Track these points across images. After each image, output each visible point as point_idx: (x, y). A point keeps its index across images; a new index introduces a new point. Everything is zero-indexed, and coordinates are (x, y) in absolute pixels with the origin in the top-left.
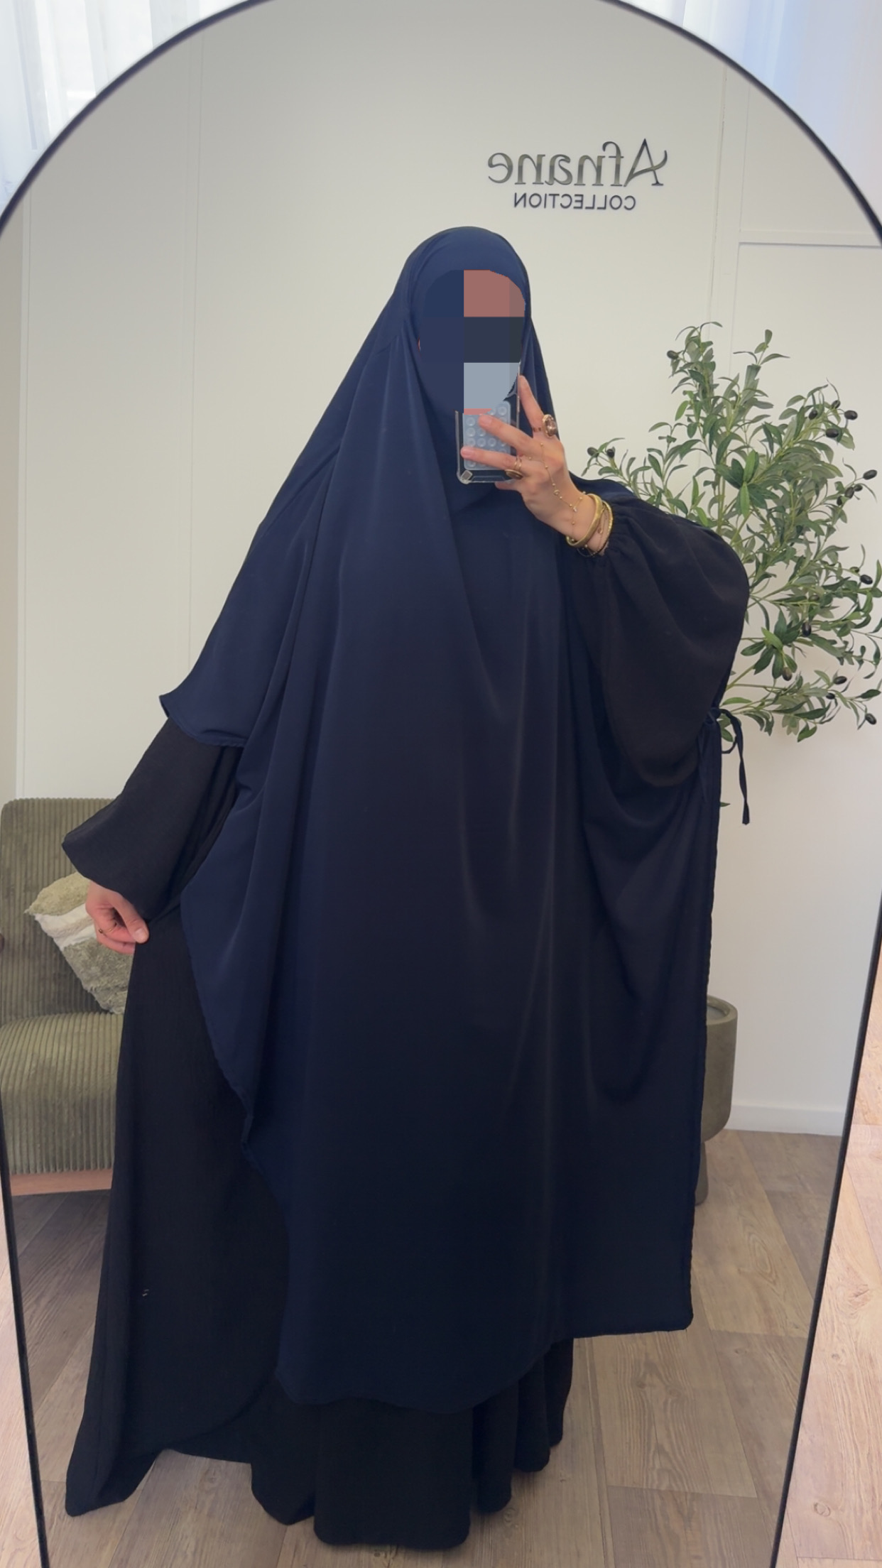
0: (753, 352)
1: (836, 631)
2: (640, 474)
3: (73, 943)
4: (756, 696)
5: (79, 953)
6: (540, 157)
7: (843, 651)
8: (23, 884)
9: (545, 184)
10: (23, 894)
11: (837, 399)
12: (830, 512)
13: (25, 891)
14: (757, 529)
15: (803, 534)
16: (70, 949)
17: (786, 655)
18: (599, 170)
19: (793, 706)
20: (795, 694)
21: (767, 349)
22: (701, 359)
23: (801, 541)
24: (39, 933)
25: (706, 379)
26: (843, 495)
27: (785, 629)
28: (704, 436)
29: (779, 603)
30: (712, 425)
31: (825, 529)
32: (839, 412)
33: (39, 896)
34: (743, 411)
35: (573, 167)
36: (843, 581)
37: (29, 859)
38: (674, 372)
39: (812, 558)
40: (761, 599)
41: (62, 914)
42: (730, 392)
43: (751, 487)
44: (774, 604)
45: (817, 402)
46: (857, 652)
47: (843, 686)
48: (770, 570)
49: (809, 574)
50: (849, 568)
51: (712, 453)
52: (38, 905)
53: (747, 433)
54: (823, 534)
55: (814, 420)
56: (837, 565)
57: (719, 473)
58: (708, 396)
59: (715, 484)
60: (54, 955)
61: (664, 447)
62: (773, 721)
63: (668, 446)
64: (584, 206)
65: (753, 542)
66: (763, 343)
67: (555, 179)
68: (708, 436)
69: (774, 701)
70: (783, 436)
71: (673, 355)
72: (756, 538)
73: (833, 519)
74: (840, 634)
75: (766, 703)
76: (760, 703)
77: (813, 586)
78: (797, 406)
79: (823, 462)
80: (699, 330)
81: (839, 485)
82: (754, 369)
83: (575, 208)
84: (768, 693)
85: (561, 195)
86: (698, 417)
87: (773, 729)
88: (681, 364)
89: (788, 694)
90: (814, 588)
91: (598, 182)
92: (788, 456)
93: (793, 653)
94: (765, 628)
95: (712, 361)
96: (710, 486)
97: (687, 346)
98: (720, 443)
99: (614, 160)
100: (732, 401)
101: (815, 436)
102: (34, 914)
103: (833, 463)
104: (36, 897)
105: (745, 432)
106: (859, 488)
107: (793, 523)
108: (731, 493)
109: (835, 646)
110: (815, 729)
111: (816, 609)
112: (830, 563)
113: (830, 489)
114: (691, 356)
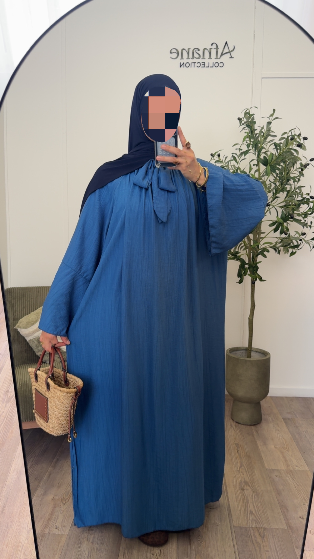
0: (269, 117)
1: (302, 217)
2: (230, 162)
3: (32, 338)
4: (274, 241)
5: (34, 342)
6: (189, 49)
7: (304, 223)
8: (13, 318)
9: (191, 59)
10: (13, 322)
11: (299, 133)
12: (298, 174)
13: (14, 320)
14: (273, 181)
15: (288, 182)
16: (31, 341)
17: (285, 226)
18: (210, 53)
19: (287, 244)
20: (288, 240)
21: (274, 116)
22: (250, 120)
23: (288, 185)
24: (19, 335)
25: (252, 128)
26: (303, 167)
27: (285, 216)
28: (253, 148)
29: (281, 207)
30: (255, 144)
31: (297, 180)
32: (300, 137)
33: (19, 322)
34: (266, 138)
35: (201, 53)
36: (304, 198)
37: (15, 309)
38: (240, 125)
39: (293, 190)
40: (275, 206)
41: (27, 328)
42: (261, 132)
43: (270, 166)
44: (280, 208)
45: (293, 134)
46: (309, 224)
47: (304, 236)
48: (278, 195)
49: (291, 196)
50: (306, 194)
51: (255, 154)
52: (19, 325)
53: (267, 146)
54: (296, 181)
55: (292, 141)
56: (301, 193)
57: (259, 161)
58: (253, 133)
59: (257, 165)
60: (25, 343)
61: (238, 152)
62: (280, 250)
63: (239, 152)
64: (205, 66)
65: (271, 186)
66: (272, 114)
67: (194, 57)
68: (254, 148)
69: (280, 242)
70: (281, 147)
71: (239, 119)
72: (272, 184)
73: (300, 176)
74: (304, 218)
75: (277, 243)
76: (275, 243)
77: (293, 201)
78: (286, 136)
79: (295, 156)
80: (249, 110)
81: (301, 164)
82: (269, 123)
83: (202, 67)
84: (278, 240)
85: (197, 62)
86: (250, 141)
87: (280, 253)
88: (243, 122)
89: (285, 240)
90: (294, 201)
91: (210, 58)
92: (283, 154)
93: (287, 225)
94: (277, 216)
95: (254, 120)
96: (255, 166)
97: (245, 115)
98: (259, 150)
99: (215, 49)
100: (262, 135)
101: (292, 146)
102: (18, 329)
103: (299, 156)
104: (18, 323)
105: (266, 146)
106: (308, 164)
107: (286, 179)
108: (263, 168)
109: (301, 221)
110: (295, 252)
111: (295, 209)
112: (299, 192)
113: (298, 165)
114: (246, 120)
